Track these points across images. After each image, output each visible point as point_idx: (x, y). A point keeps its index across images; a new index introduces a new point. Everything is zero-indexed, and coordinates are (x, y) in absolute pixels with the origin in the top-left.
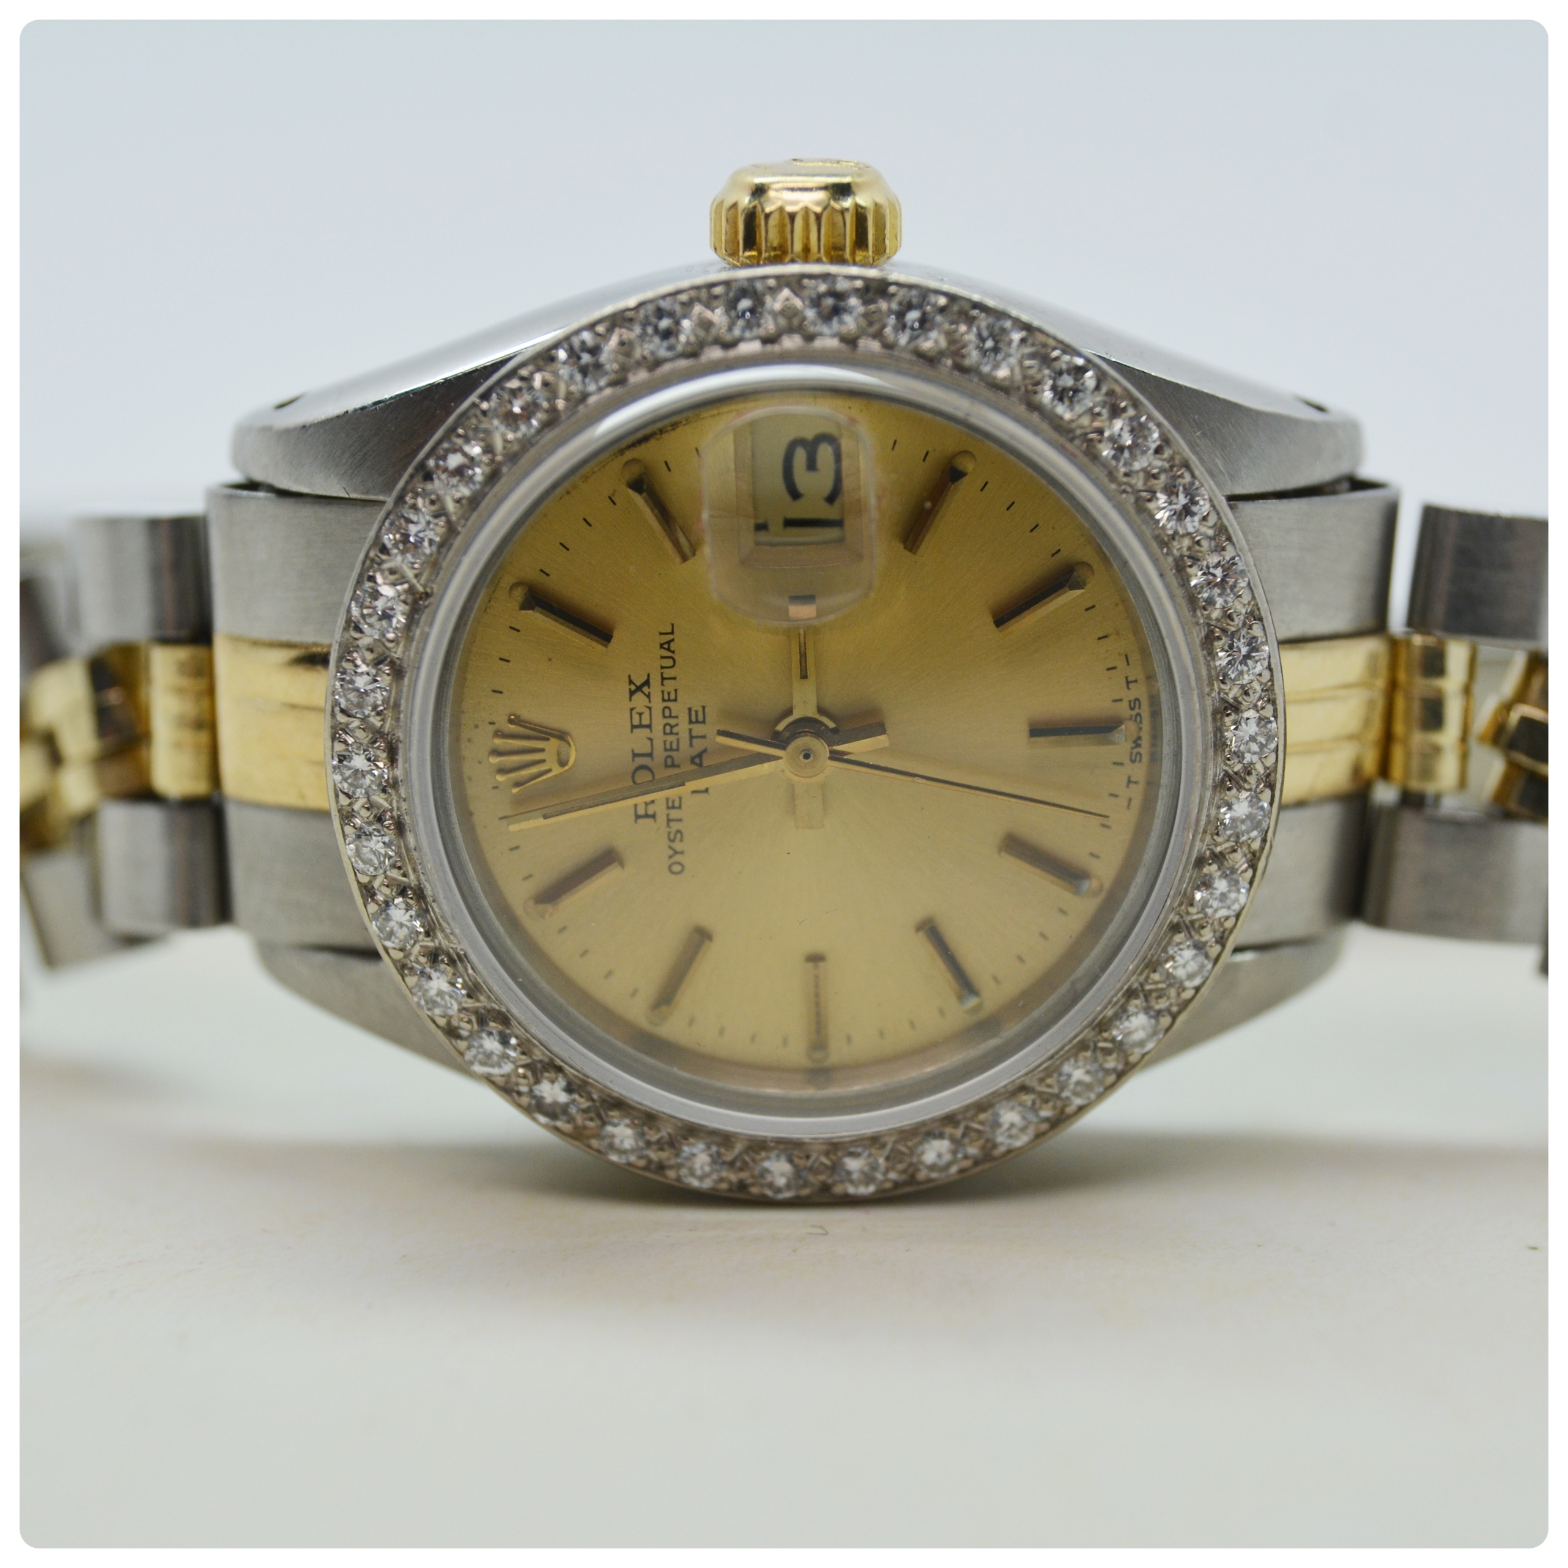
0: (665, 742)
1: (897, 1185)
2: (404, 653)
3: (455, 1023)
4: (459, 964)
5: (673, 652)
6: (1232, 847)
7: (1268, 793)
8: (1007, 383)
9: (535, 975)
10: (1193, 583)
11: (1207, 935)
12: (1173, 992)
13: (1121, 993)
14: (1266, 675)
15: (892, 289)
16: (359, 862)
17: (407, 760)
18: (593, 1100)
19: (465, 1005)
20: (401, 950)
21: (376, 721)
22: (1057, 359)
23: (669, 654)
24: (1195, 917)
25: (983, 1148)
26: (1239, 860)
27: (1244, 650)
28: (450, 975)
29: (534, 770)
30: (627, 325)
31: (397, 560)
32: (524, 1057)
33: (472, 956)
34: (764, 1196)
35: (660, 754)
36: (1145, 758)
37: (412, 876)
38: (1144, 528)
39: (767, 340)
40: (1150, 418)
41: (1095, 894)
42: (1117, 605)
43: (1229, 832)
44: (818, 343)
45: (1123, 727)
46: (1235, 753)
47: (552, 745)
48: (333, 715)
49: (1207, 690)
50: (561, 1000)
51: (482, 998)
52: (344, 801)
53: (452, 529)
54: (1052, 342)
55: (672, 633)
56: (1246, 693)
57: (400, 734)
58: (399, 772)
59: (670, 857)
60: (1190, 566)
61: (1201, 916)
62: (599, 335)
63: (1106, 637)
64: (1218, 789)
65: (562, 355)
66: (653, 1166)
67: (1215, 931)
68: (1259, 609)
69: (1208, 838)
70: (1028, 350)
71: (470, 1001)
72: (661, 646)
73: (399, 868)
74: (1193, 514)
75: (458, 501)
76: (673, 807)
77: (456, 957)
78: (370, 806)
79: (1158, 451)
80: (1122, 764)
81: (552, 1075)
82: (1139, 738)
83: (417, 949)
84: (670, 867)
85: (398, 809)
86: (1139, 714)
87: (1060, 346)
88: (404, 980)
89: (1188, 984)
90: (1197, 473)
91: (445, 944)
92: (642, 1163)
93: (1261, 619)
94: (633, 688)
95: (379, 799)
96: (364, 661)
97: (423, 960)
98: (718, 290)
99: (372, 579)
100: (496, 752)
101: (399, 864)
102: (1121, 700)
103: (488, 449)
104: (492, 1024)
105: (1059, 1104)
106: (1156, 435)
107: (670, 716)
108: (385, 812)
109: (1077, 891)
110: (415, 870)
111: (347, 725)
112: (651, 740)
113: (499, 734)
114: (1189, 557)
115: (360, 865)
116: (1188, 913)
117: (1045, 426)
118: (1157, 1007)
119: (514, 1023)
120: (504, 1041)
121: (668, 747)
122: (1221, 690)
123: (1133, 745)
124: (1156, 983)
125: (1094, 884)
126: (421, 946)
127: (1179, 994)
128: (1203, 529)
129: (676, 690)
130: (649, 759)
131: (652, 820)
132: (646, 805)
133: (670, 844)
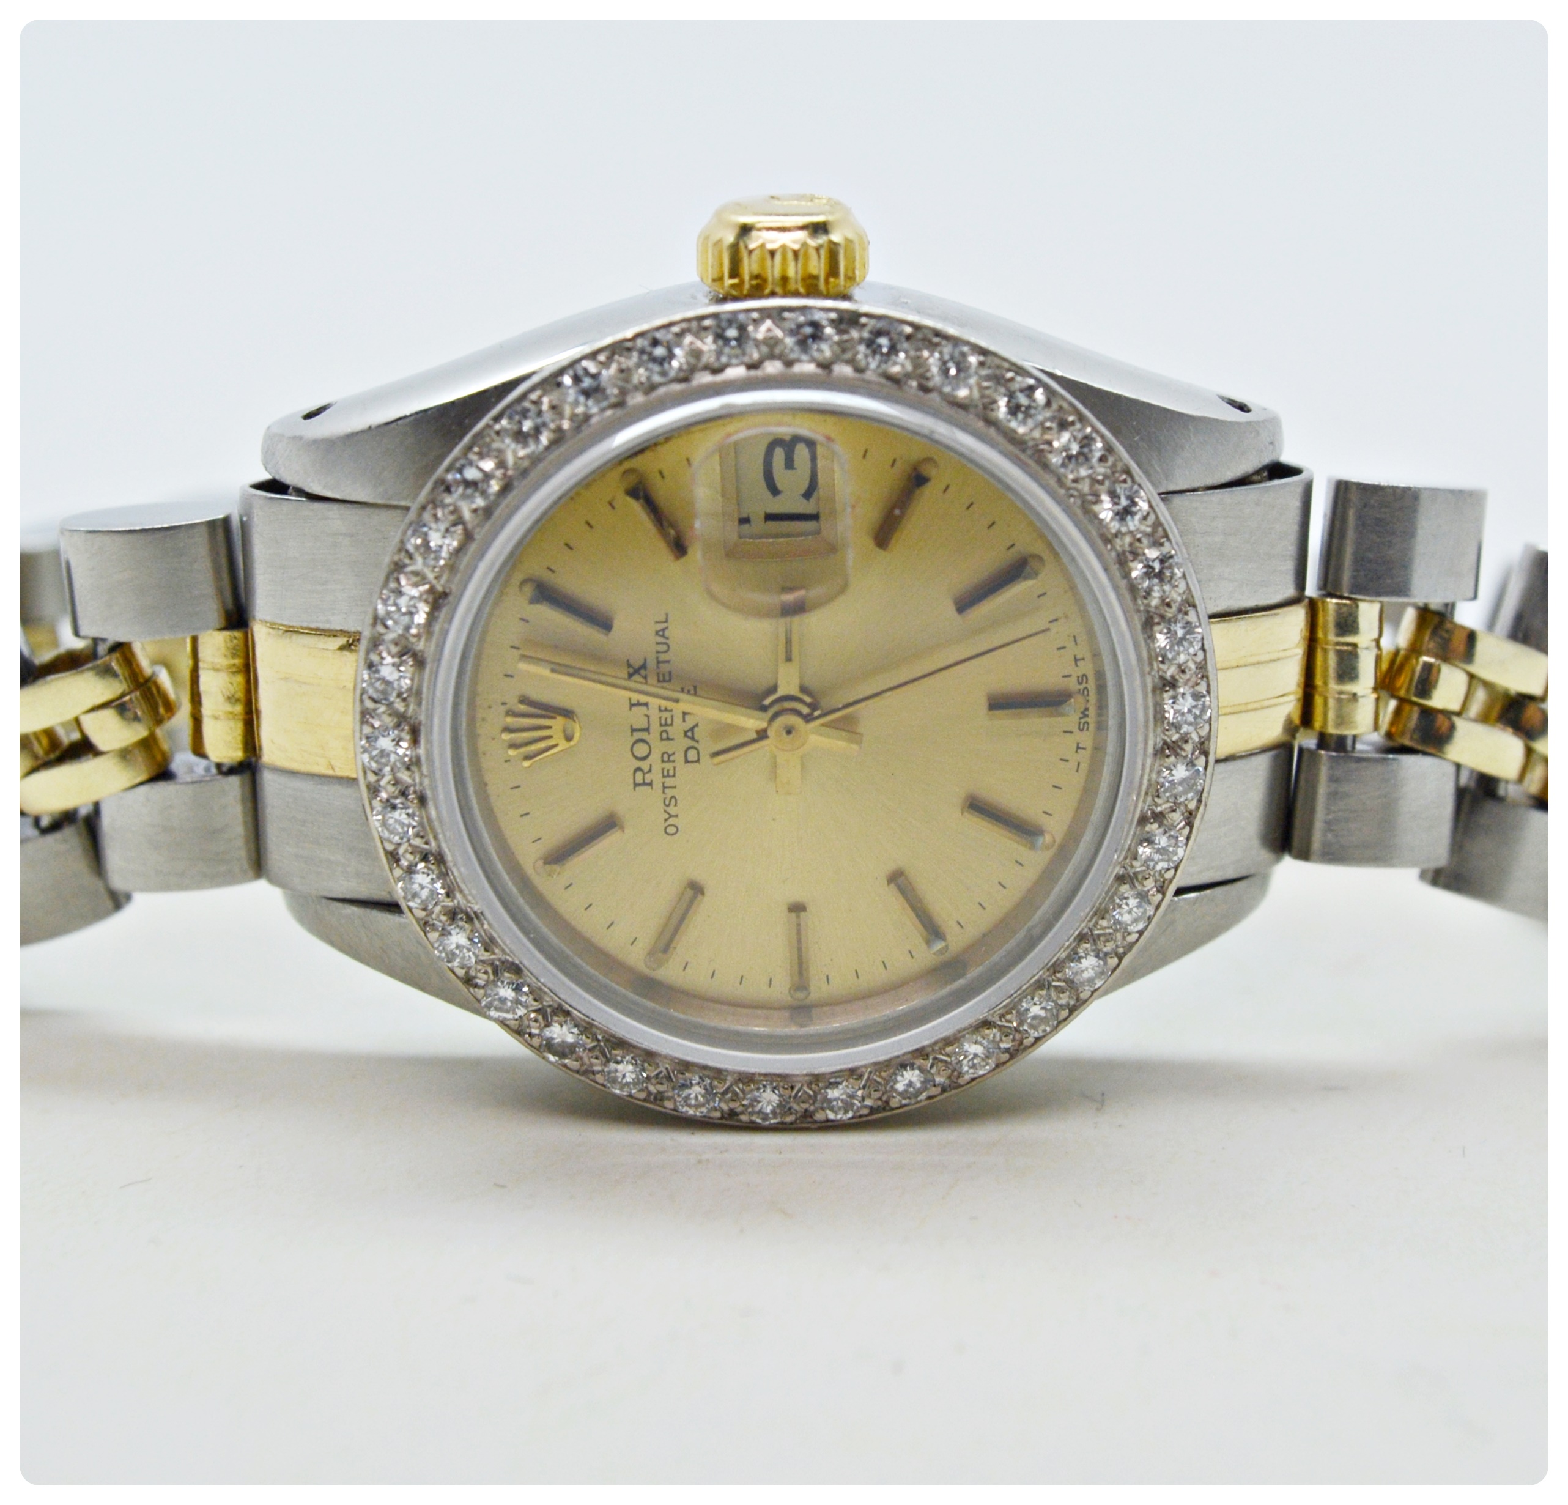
0: (660, 718)
1: (873, 1110)
2: (425, 646)
3: (472, 973)
4: (475, 920)
5: (667, 638)
6: (1171, 807)
7: (1203, 759)
8: (967, 401)
9: (545, 930)
10: (1134, 574)
11: (1149, 884)
12: (1119, 936)
13: (1073, 938)
14: (1201, 655)
15: (863, 320)
16: (386, 832)
17: (429, 742)
18: (599, 1041)
19: (482, 958)
20: (424, 909)
21: (400, 707)
22: (1012, 379)
23: (664, 640)
24: (1138, 869)
25: (949, 1077)
26: (1177, 817)
27: (1180, 633)
28: (468, 932)
29: (542, 745)
30: (625, 353)
31: (419, 564)
32: (535, 1003)
33: (487, 914)
34: (753, 1122)
35: (655, 728)
36: (1092, 727)
37: (433, 844)
38: (1090, 527)
39: (752, 366)
40: (1095, 430)
41: (1048, 848)
42: (1065, 592)
43: (1168, 794)
44: (798, 368)
45: (1072, 700)
46: (1173, 724)
47: (558, 723)
48: (362, 701)
49: (1147, 669)
50: (568, 952)
51: (497, 951)
52: (372, 778)
53: (468, 536)
54: (1006, 365)
55: (666, 621)
56: (1183, 672)
57: (422, 718)
58: (421, 751)
59: (666, 820)
60: (1132, 561)
61: (1144, 868)
62: (601, 363)
63: (1056, 620)
64: (1158, 756)
65: (567, 380)
66: (652, 1097)
67: (1156, 882)
68: (1192, 597)
69: (1149, 799)
70: (984, 372)
71: (487, 954)
72: (657, 634)
73: (422, 837)
74: (1133, 514)
75: (475, 511)
76: (668, 776)
77: (473, 915)
78: (397, 782)
79: (1102, 459)
80: (1071, 732)
81: (562, 1019)
82: (1087, 709)
83: (437, 909)
84: (666, 829)
85: (421, 784)
86: (1086, 688)
87: (1013, 368)
88: (426, 936)
89: (1131, 928)
90: (1137, 478)
91: (463, 902)
92: (643, 1095)
93: (1194, 606)
94: (631, 670)
95: (404, 776)
96: (389, 653)
97: (443, 918)
98: (707, 323)
99: (398, 580)
100: (508, 729)
101: (422, 834)
102: (1069, 676)
103: (501, 464)
104: (507, 975)
105: (1018, 1036)
106: (1099, 445)
108: (407, 787)
109: (1033, 847)
110: (436, 838)
111: (375, 710)
112: (648, 716)
113: (510, 713)
114: (1131, 552)
115: (386, 834)
116: (1132, 866)
117: (1000, 439)
118: (1105, 950)
119: (526, 972)
120: (518, 989)
121: (663, 722)
122: (1159, 670)
123: (1082, 716)
124: (1104, 928)
125: (1048, 838)
126: (442, 906)
127: (1124, 938)
128: (1143, 528)
129: (670, 673)
130: (646, 733)
131: (649, 787)
132: (644, 774)
133: (666, 808)
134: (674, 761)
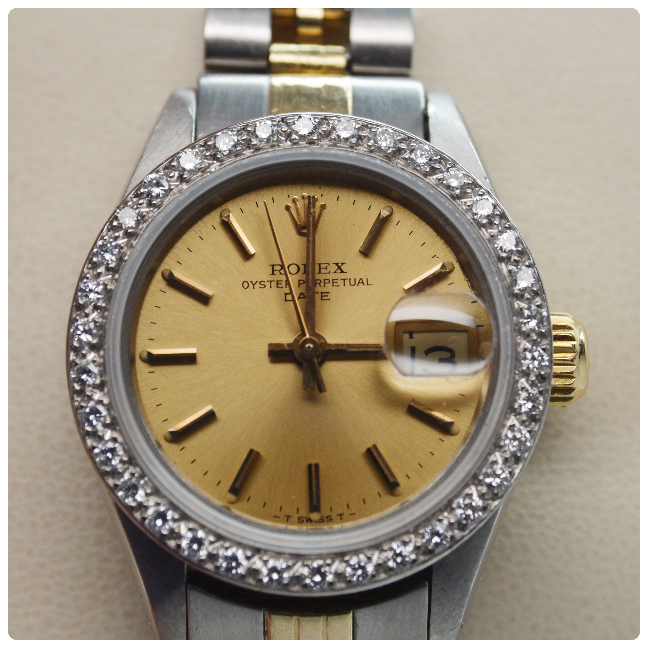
5: (358, 285)
23: (357, 283)
35: (305, 277)
55: (367, 284)
59: (252, 282)
72: (361, 279)
76: (278, 284)
84: (247, 282)
94: (340, 265)
107: (325, 283)
129: (338, 286)
130: (303, 272)
131: (271, 273)
132: (279, 271)
133: (259, 282)
134: (286, 287)
